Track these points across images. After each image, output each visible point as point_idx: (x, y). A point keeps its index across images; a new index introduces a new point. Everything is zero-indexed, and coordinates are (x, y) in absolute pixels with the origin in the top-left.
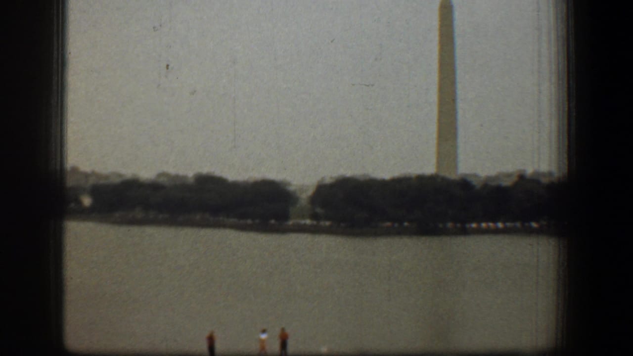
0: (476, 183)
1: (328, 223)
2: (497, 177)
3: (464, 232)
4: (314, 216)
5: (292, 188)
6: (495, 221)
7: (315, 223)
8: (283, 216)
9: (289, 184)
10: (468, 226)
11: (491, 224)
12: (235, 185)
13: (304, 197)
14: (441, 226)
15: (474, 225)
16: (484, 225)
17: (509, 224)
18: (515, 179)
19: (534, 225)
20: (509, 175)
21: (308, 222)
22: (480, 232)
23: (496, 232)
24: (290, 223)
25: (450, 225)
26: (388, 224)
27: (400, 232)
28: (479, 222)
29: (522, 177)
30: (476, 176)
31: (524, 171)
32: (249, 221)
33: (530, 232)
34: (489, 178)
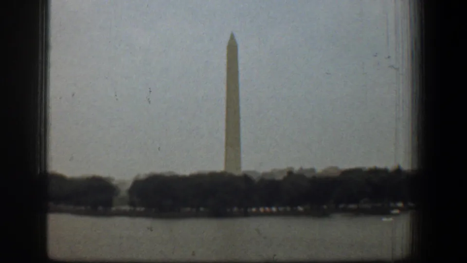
0: (255, 178)
1: (142, 209)
2: (272, 173)
3: (246, 215)
4: (132, 204)
5: (114, 183)
6: (270, 206)
7: (132, 208)
8: (108, 204)
9: (113, 180)
10: (249, 210)
11: (267, 209)
12: (72, 182)
13: (124, 190)
14: (228, 210)
15: (254, 210)
16: (262, 210)
17: (281, 209)
18: (286, 174)
19: (300, 209)
20: (281, 172)
21: (127, 208)
22: (258, 214)
23: (271, 214)
24: (114, 209)
25: (235, 209)
26: (188, 209)
27: (197, 215)
28: (258, 207)
29: (290, 173)
30: (254, 172)
31: (292, 168)
32: (83, 208)
33: (297, 214)
34: (265, 174)
